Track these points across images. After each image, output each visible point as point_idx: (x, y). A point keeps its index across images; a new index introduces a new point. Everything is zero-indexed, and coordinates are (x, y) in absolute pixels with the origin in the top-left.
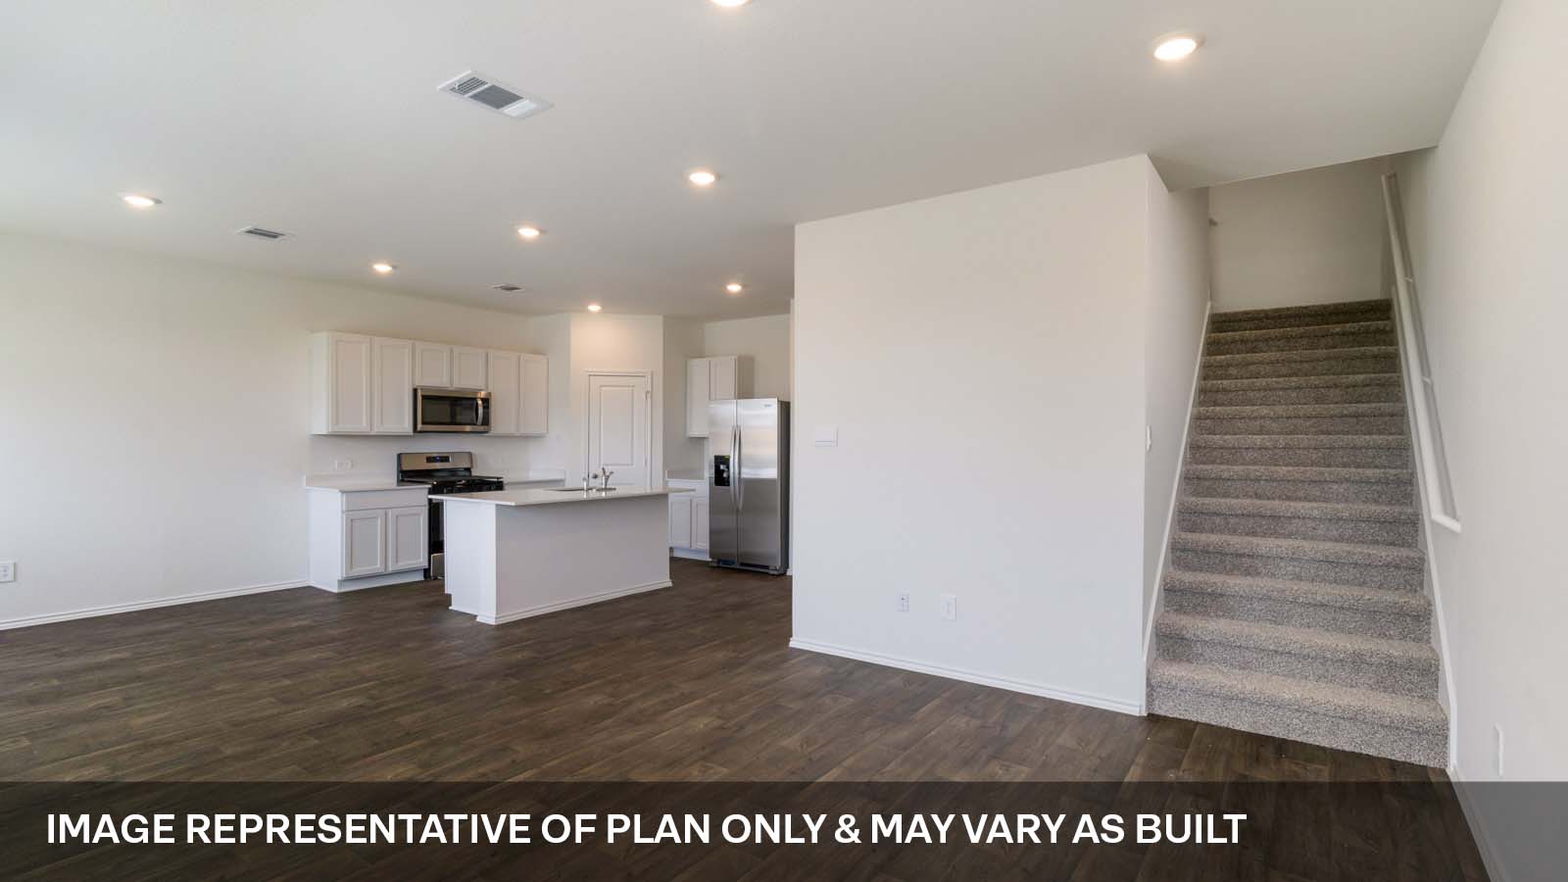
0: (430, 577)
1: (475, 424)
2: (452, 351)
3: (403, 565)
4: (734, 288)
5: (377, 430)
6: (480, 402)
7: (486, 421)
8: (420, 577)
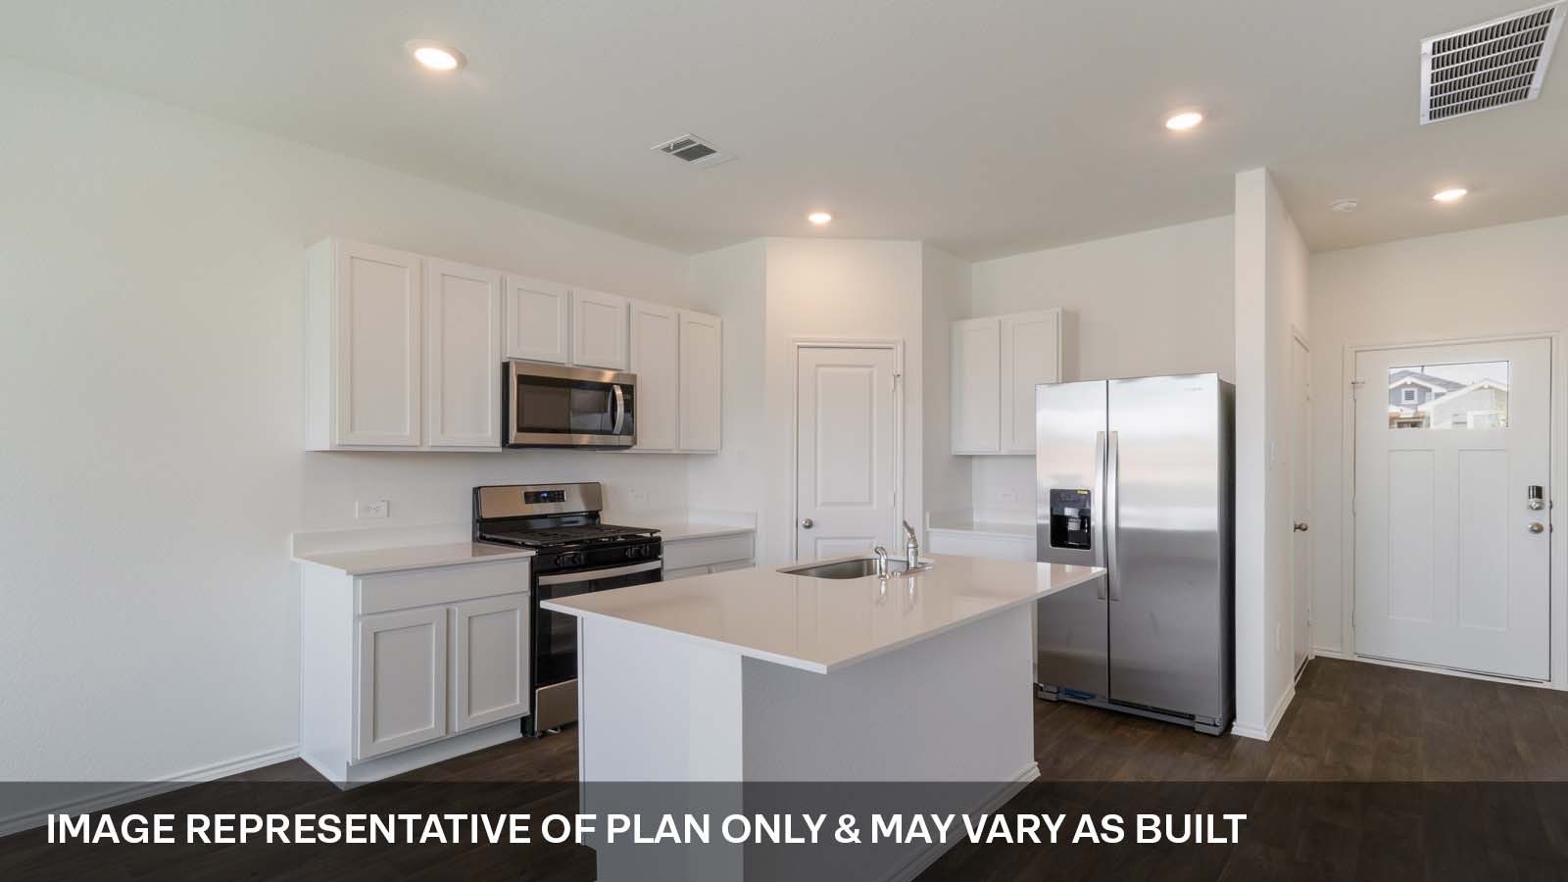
0: (533, 733)
1: (610, 433)
2: (570, 295)
3: (484, 714)
4: (1184, 122)
5: (434, 441)
6: (619, 392)
7: (629, 429)
8: (515, 734)
